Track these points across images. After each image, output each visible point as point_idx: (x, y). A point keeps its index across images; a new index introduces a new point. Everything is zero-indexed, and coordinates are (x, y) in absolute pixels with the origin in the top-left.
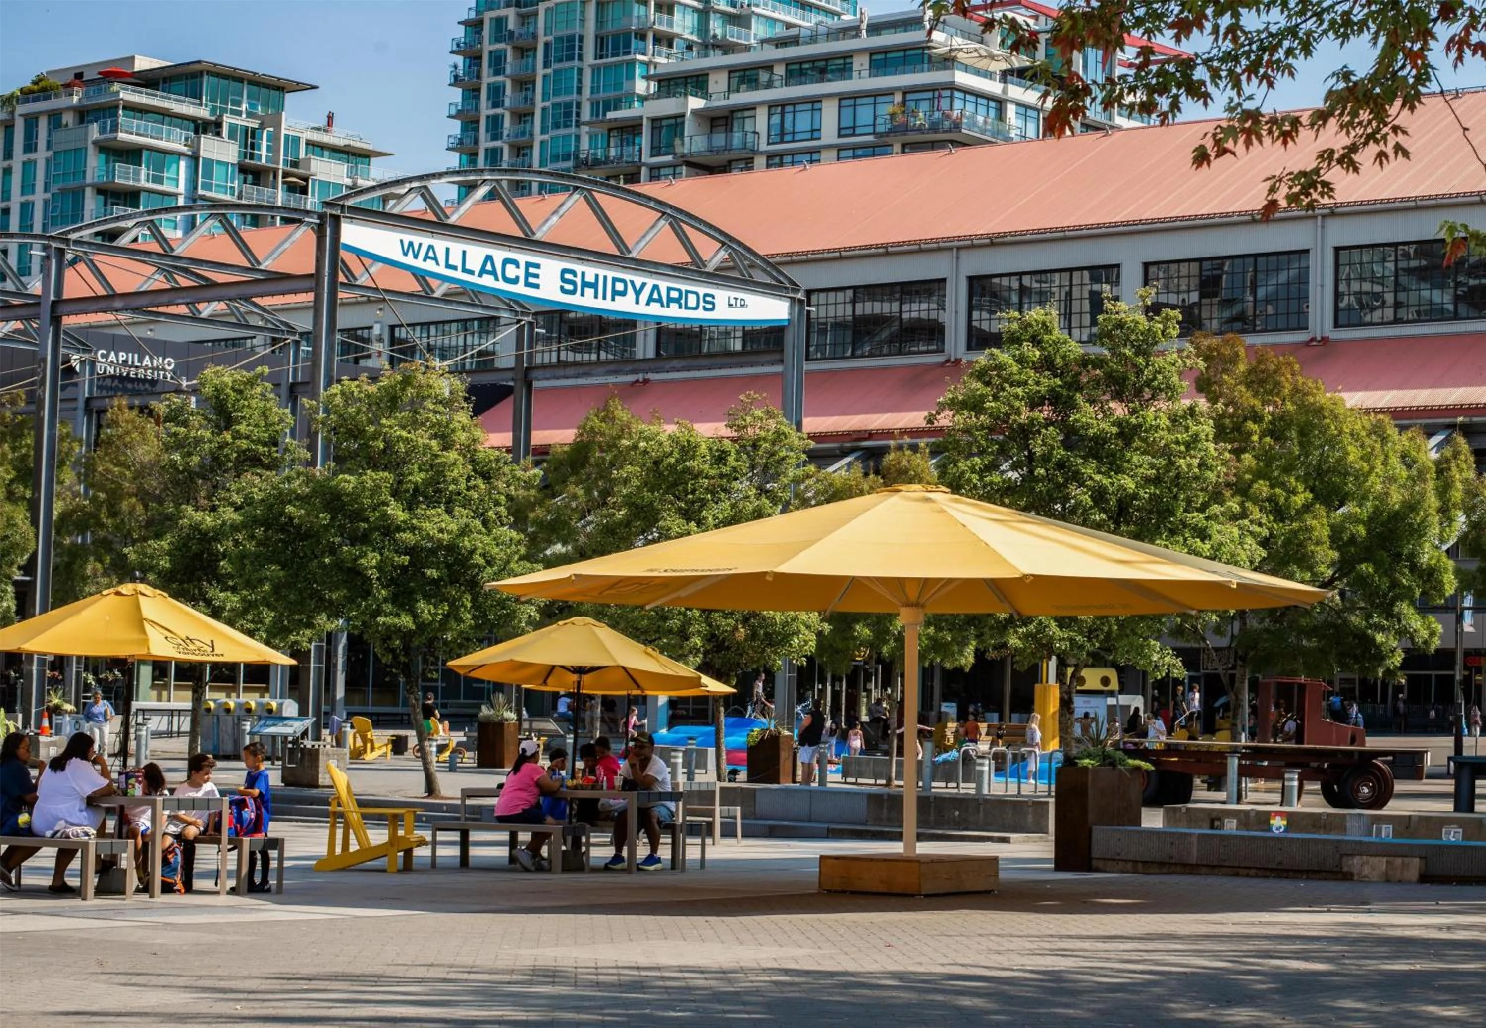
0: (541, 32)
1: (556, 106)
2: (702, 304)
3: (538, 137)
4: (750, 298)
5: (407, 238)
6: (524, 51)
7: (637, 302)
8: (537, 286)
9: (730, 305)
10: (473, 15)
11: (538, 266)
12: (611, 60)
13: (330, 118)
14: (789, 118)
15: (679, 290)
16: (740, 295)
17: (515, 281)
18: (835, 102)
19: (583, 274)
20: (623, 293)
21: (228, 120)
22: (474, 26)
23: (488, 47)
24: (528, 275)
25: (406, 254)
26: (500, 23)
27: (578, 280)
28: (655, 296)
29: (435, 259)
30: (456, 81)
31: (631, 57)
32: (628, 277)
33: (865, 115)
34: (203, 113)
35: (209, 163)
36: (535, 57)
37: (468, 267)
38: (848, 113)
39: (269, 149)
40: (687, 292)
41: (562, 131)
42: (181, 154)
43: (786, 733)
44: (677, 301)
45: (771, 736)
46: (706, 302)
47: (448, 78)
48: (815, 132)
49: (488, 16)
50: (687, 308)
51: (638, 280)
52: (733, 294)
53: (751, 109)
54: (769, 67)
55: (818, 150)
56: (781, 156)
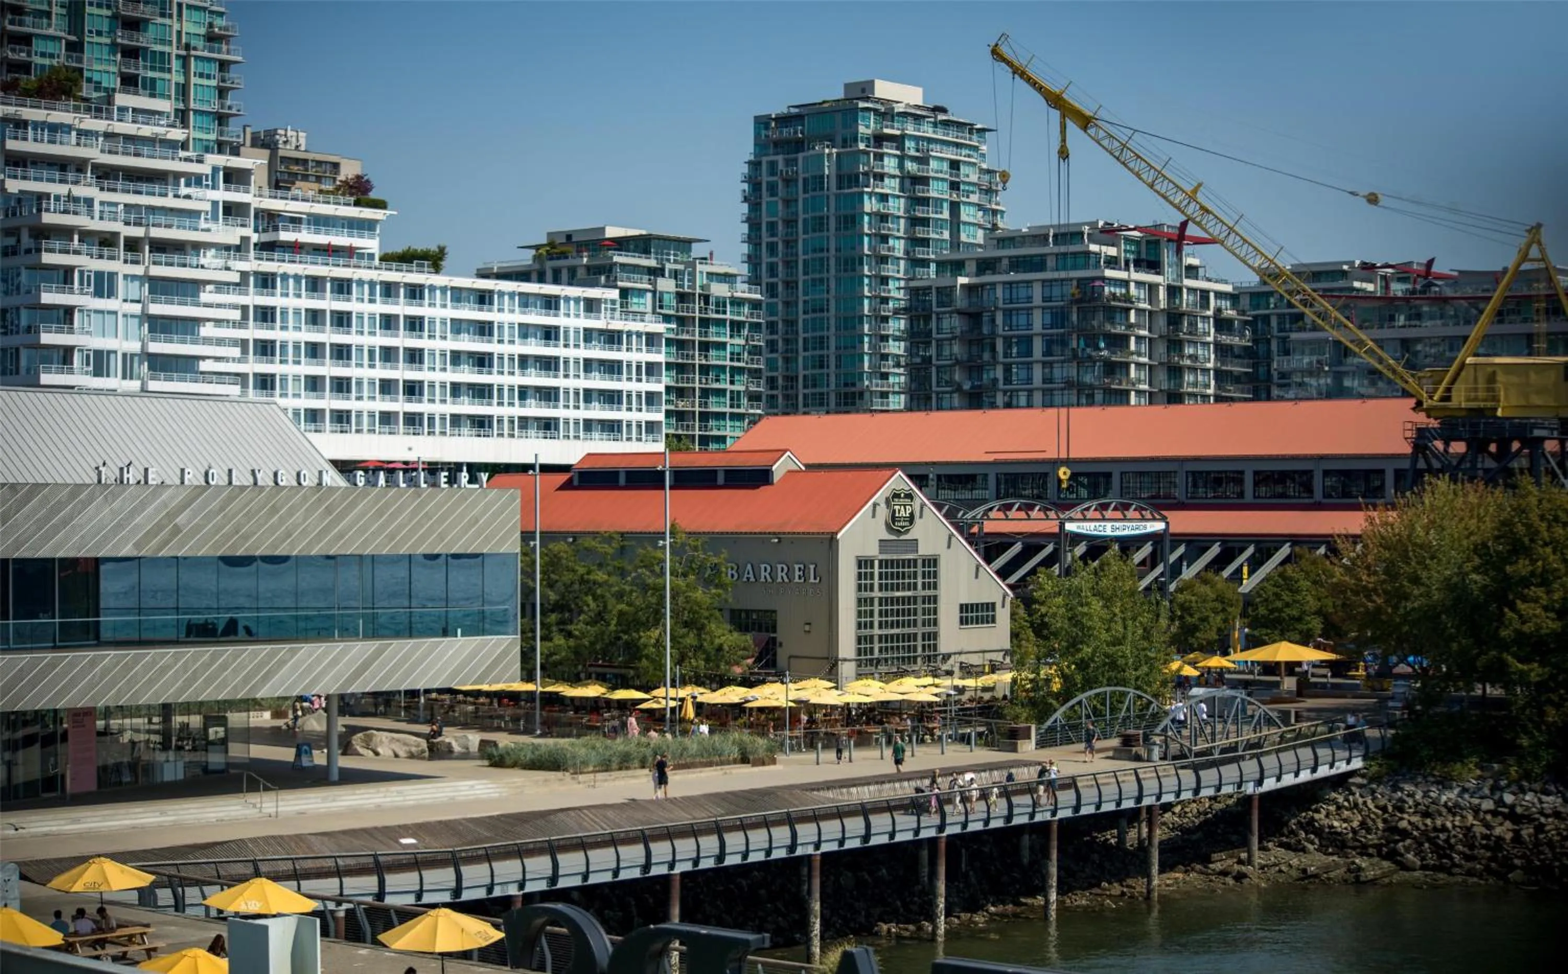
0: (800, 171)
1: (814, 218)
3: (801, 237)
6: (789, 182)
10: (752, 158)
12: (846, 191)
13: (711, 254)
14: (1014, 290)
18: (1040, 284)
21: (668, 266)
22: (755, 165)
23: (765, 178)
26: (773, 165)
30: (746, 199)
31: (859, 190)
33: (1056, 291)
34: (652, 263)
35: (661, 293)
36: (797, 186)
38: (1047, 290)
39: (689, 281)
41: (817, 234)
42: (647, 290)
47: (741, 198)
48: (1029, 299)
49: (765, 159)
53: (993, 285)
54: (999, 259)
55: (1031, 308)
56: (1011, 310)
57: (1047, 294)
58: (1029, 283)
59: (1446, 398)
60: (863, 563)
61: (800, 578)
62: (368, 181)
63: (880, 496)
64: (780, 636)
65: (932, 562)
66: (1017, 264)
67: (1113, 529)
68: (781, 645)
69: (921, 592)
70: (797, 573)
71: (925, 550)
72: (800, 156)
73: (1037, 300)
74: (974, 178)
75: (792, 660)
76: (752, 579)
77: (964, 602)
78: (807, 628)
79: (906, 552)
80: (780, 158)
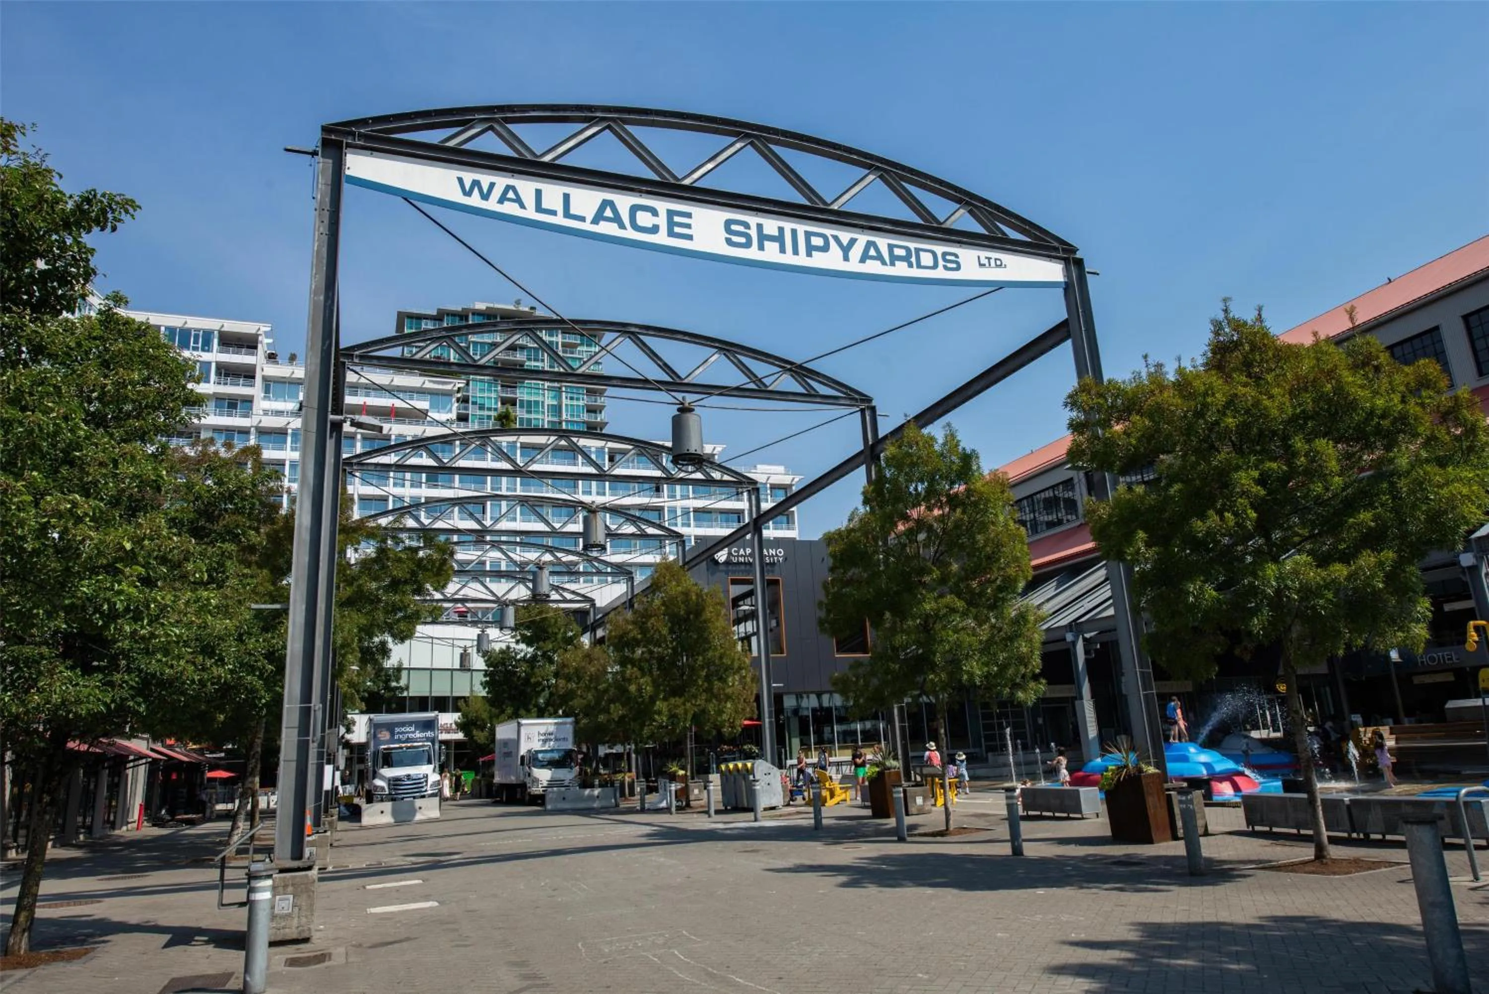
2: (941, 263)
4: (1007, 258)
5: (469, 176)
7: (846, 258)
8: (690, 237)
9: (982, 265)
11: (689, 215)
15: (908, 249)
16: (994, 255)
17: (655, 229)
19: (760, 227)
20: (825, 248)
24: (671, 224)
25: (468, 194)
27: (753, 233)
28: (872, 252)
29: (518, 200)
32: (828, 231)
37: (573, 211)
40: (918, 251)
43: (1152, 770)
44: (906, 259)
45: (1128, 775)
46: (945, 260)
50: (919, 266)
51: (845, 236)
52: (984, 254)
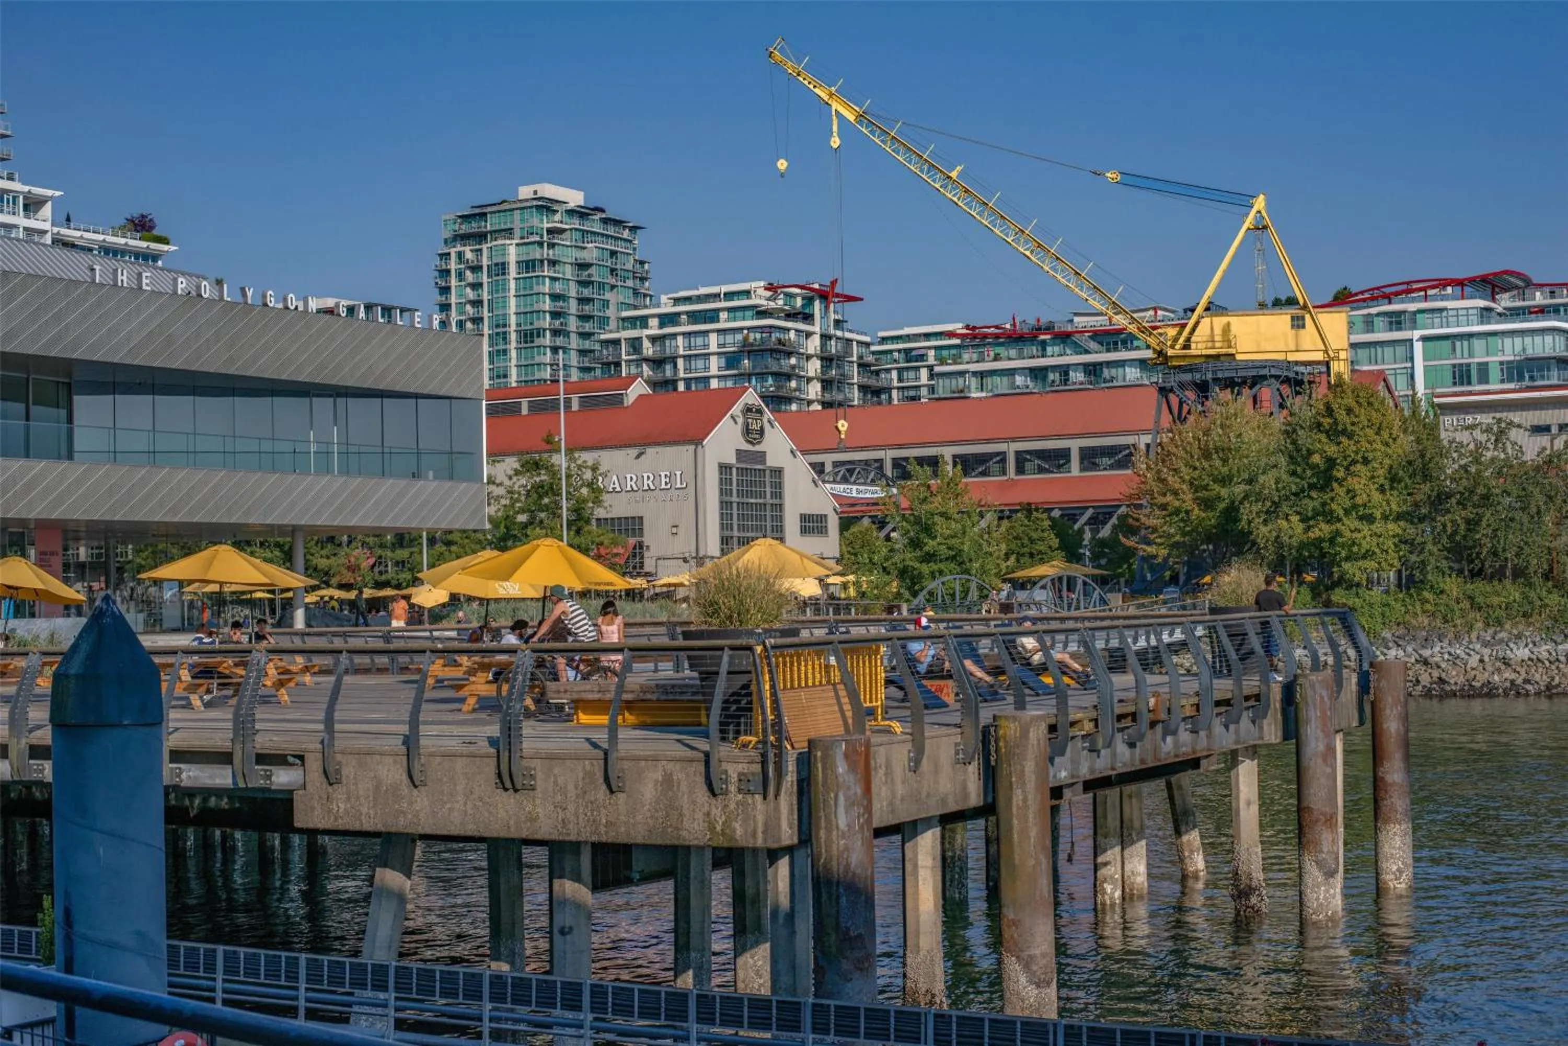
0: (484, 260)
14: (693, 339)
18: (714, 332)
33: (727, 339)
38: (721, 338)
48: (706, 346)
53: (674, 336)
54: (678, 314)
55: (709, 354)
56: (690, 356)
57: (722, 342)
58: (705, 333)
59: (1186, 346)
60: (724, 468)
61: (666, 484)
62: (151, 220)
63: (737, 409)
64: (646, 540)
65: (778, 472)
66: (694, 317)
67: (858, 492)
68: (648, 547)
69: (769, 500)
70: (663, 480)
71: (771, 462)
72: (484, 247)
73: (713, 348)
74: (629, 266)
75: (660, 562)
76: (618, 489)
77: (803, 512)
78: (674, 530)
79: (756, 463)
80: (467, 249)
